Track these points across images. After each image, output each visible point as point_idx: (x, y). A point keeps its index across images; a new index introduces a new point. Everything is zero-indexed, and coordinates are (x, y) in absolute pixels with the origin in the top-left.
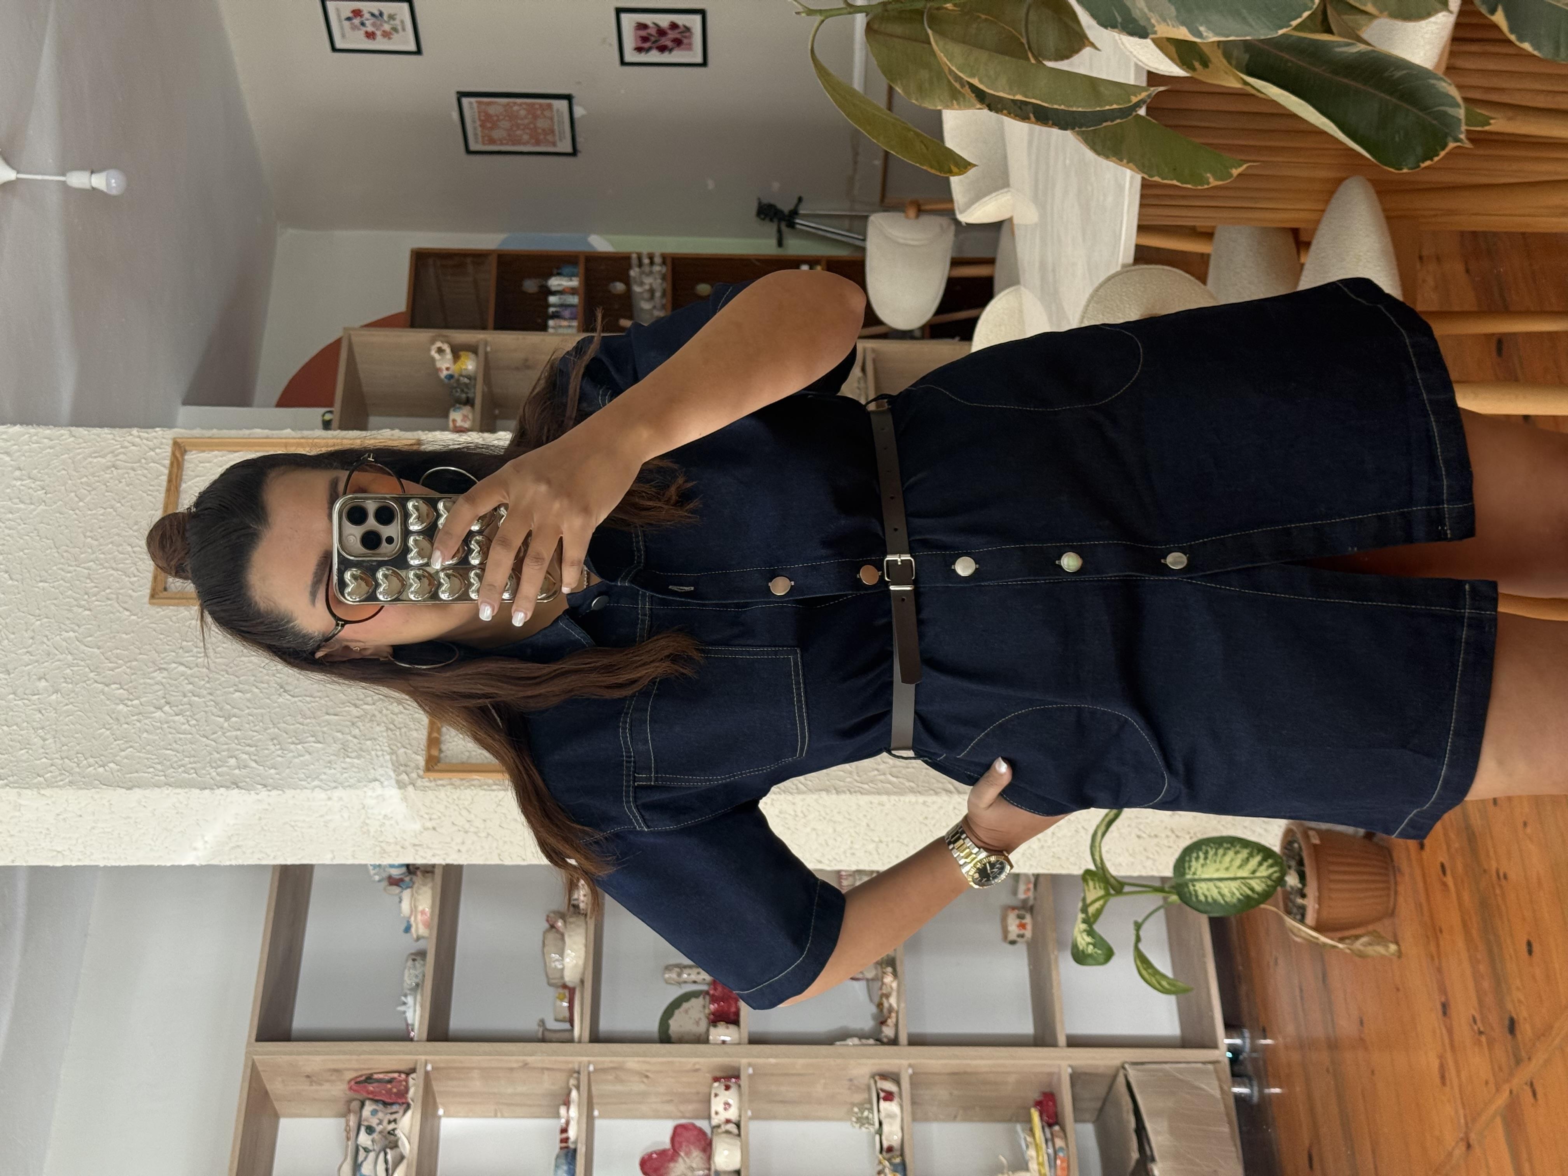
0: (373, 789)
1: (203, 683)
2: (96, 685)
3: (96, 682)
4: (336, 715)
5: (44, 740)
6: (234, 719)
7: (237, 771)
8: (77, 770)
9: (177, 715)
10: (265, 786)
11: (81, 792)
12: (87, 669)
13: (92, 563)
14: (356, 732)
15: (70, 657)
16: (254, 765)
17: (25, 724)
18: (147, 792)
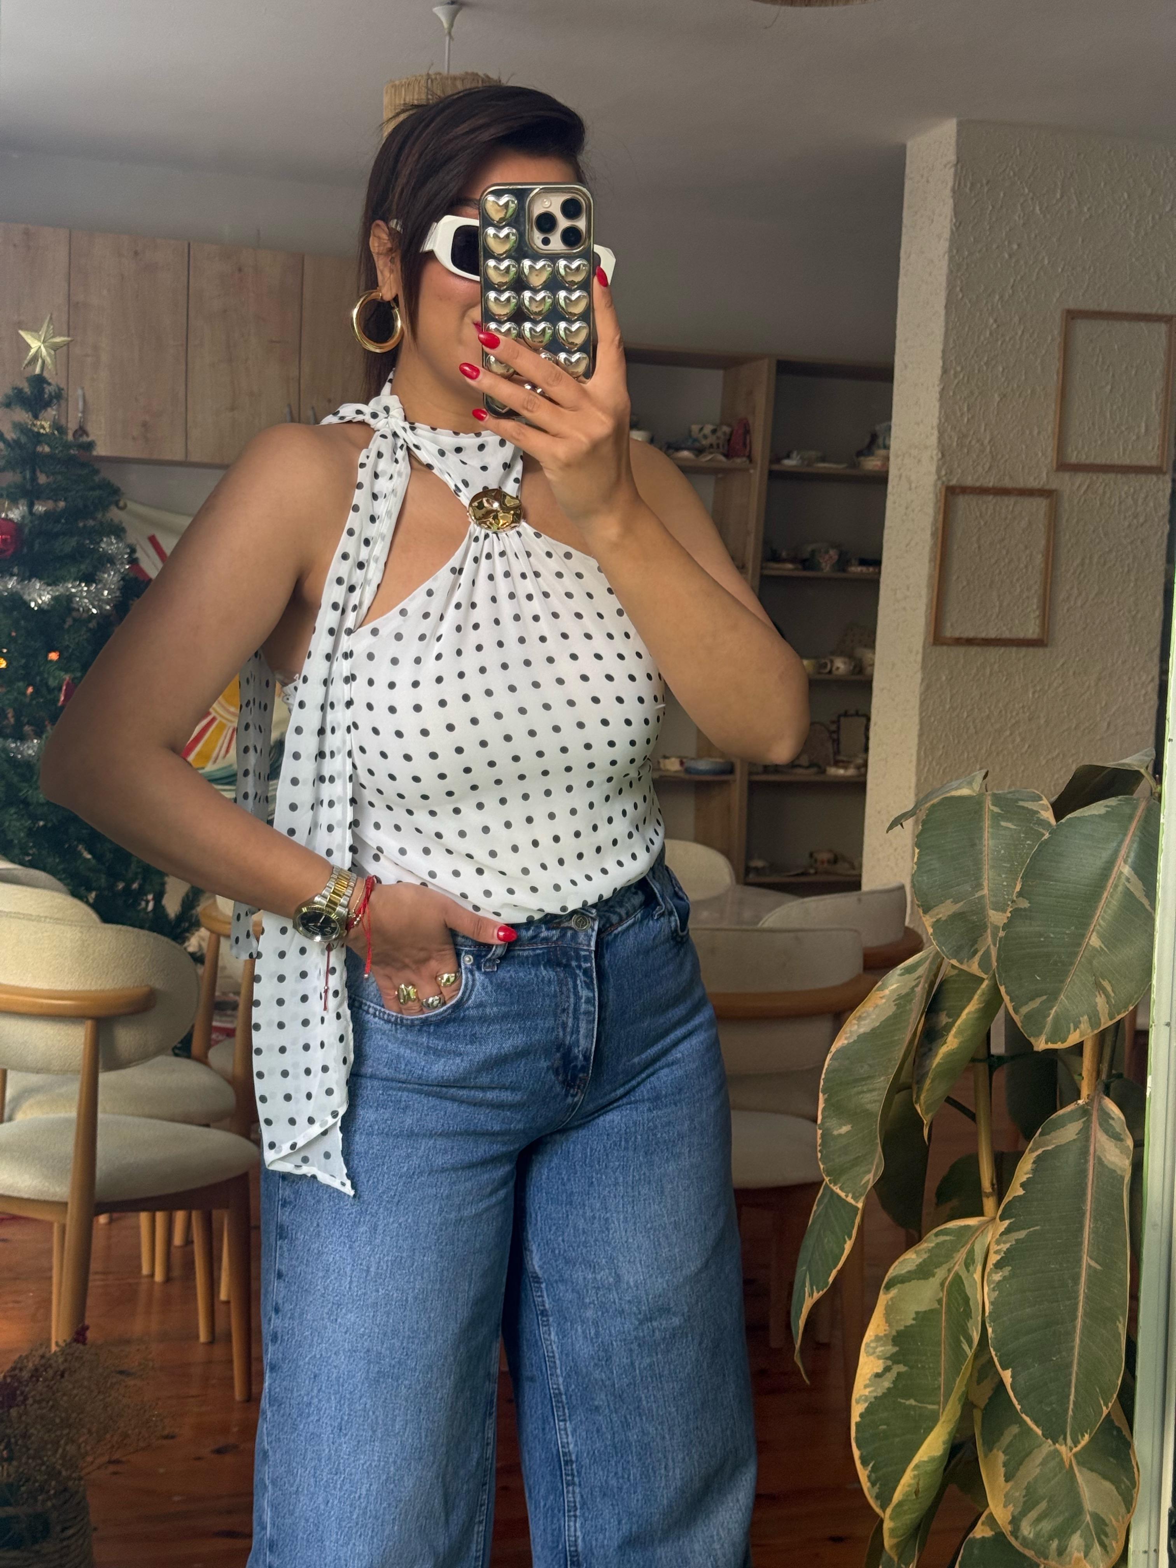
0: (937, 454)
1: (1010, 347)
2: (1012, 280)
3: (1015, 281)
4: (985, 430)
5: (979, 252)
6: (985, 368)
7: (952, 372)
8: (959, 274)
9: (991, 334)
10: (943, 389)
11: (945, 277)
12: (1022, 273)
13: (1092, 269)
14: (973, 442)
15: (1031, 262)
16: (956, 382)
17: (989, 239)
18: (942, 318)
